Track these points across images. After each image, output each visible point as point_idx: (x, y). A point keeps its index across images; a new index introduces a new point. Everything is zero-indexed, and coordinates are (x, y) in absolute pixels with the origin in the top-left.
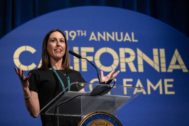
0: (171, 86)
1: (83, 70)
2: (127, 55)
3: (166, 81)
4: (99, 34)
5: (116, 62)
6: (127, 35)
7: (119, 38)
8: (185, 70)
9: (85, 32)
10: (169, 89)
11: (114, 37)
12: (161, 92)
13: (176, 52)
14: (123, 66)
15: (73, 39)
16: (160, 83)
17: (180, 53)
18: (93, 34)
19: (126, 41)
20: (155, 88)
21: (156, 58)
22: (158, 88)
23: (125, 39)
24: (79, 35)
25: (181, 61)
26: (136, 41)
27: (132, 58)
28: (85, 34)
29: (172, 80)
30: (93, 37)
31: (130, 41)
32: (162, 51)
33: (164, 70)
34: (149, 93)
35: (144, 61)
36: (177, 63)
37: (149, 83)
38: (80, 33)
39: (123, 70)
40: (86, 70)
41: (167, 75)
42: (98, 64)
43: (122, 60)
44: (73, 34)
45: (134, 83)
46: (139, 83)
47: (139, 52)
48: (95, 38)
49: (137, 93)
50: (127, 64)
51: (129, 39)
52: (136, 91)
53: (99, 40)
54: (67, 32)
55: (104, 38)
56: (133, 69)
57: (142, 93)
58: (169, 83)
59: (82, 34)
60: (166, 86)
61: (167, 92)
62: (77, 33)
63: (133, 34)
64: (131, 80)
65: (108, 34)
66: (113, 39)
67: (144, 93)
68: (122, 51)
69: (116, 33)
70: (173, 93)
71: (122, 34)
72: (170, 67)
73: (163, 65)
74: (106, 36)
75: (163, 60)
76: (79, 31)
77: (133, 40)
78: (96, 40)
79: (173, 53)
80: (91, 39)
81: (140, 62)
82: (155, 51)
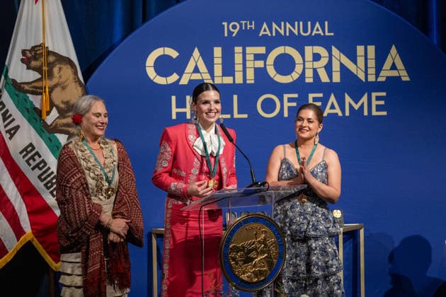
0: (382, 103)
1: (248, 82)
2: (317, 57)
3: (374, 95)
4: (274, 26)
5: (299, 69)
6: (318, 25)
7: (305, 30)
8: (406, 78)
9: (253, 22)
10: (379, 108)
11: (297, 29)
12: (366, 113)
13: (394, 50)
14: (309, 73)
15: (234, 35)
16: (364, 99)
17: (399, 52)
18: (265, 26)
19: (315, 34)
20: (356, 107)
21: (361, 61)
22: (362, 106)
23: (315, 32)
24: (244, 28)
25: (400, 65)
26: (332, 34)
27: (324, 61)
28: (253, 26)
29: (384, 94)
30: (264, 30)
31: (322, 34)
32: (371, 49)
33: (372, 78)
34: (347, 114)
35: (342, 65)
36: (394, 67)
37: (348, 99)
38: (246, 24)
39: (309, 80)
40: (253, 82)
41: (376, 86)
42: (271, 71)
43: (308, 65)
44: (234, 27)
45: (325, 100)
46: (332, 99)
47: (335, 51)
48: (268, 33)
49: (329, 114)
50: (315, 71)
51: (321, 32)
52: (327, 111)
53: (274, 35)
54: (225, 24)
55: (282, 32)
56: (324, 78)
57: (337, 114)
58: (378, 98)
59: (249, 26)
60: (374, 103)
61: (374, 113)
62: (241, 25)
63: (326, 23)
64: (321, 95)
65: (288, 25)
66: (296, 32)
67: (340, 114)
68: (309, 50)
69: (301, 23)
70: (385, 113)
71: (309, 23)
72: (382, 73)
73: (372, 71)
74: (285, 29)
75: (372, 63)
76: (243, 22)
77: (327, 34)
78: (270, 35)
79: (388, 52)
80: (262, 33)
81: (336, 67)
82: (360, 50)
